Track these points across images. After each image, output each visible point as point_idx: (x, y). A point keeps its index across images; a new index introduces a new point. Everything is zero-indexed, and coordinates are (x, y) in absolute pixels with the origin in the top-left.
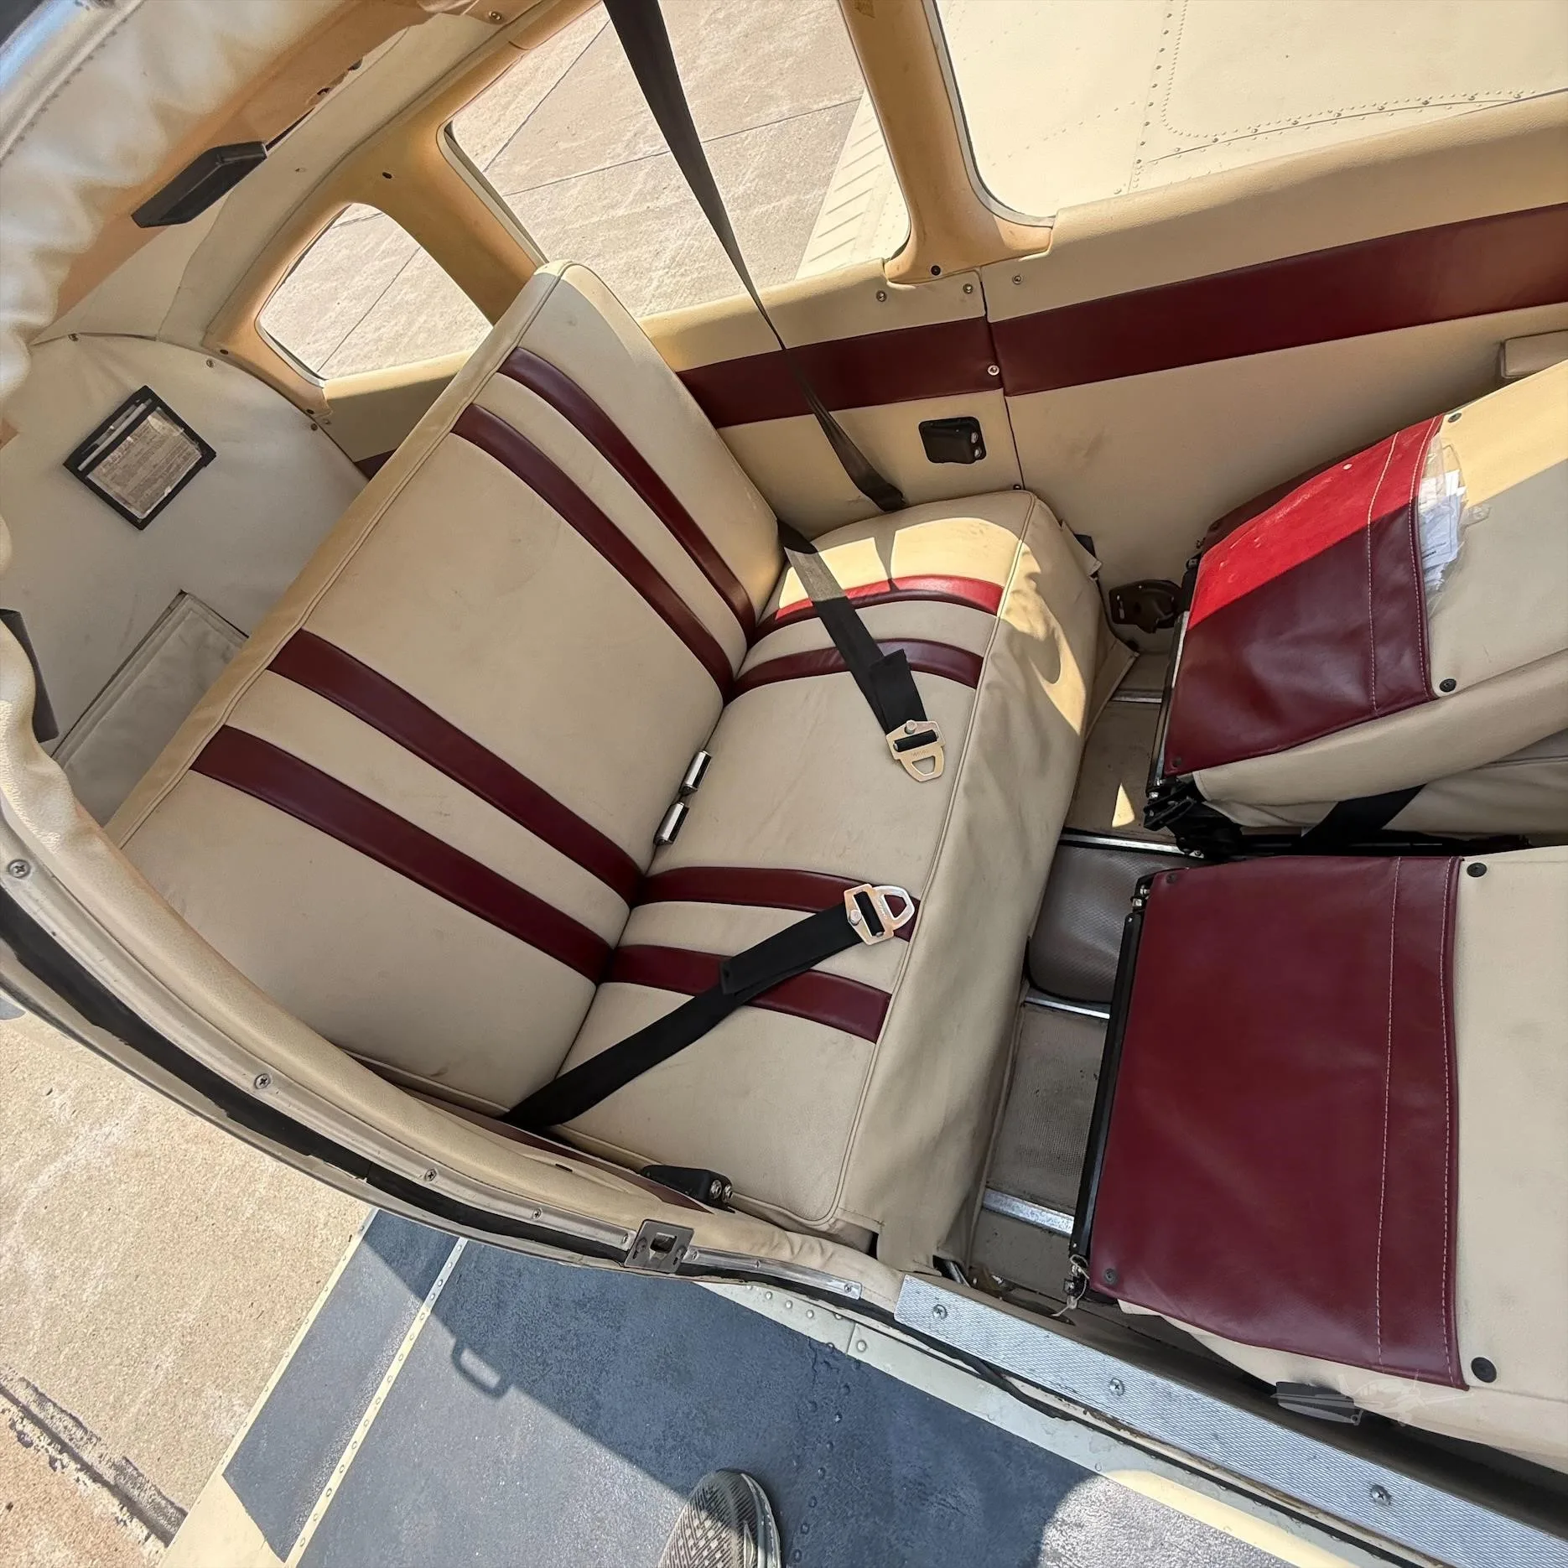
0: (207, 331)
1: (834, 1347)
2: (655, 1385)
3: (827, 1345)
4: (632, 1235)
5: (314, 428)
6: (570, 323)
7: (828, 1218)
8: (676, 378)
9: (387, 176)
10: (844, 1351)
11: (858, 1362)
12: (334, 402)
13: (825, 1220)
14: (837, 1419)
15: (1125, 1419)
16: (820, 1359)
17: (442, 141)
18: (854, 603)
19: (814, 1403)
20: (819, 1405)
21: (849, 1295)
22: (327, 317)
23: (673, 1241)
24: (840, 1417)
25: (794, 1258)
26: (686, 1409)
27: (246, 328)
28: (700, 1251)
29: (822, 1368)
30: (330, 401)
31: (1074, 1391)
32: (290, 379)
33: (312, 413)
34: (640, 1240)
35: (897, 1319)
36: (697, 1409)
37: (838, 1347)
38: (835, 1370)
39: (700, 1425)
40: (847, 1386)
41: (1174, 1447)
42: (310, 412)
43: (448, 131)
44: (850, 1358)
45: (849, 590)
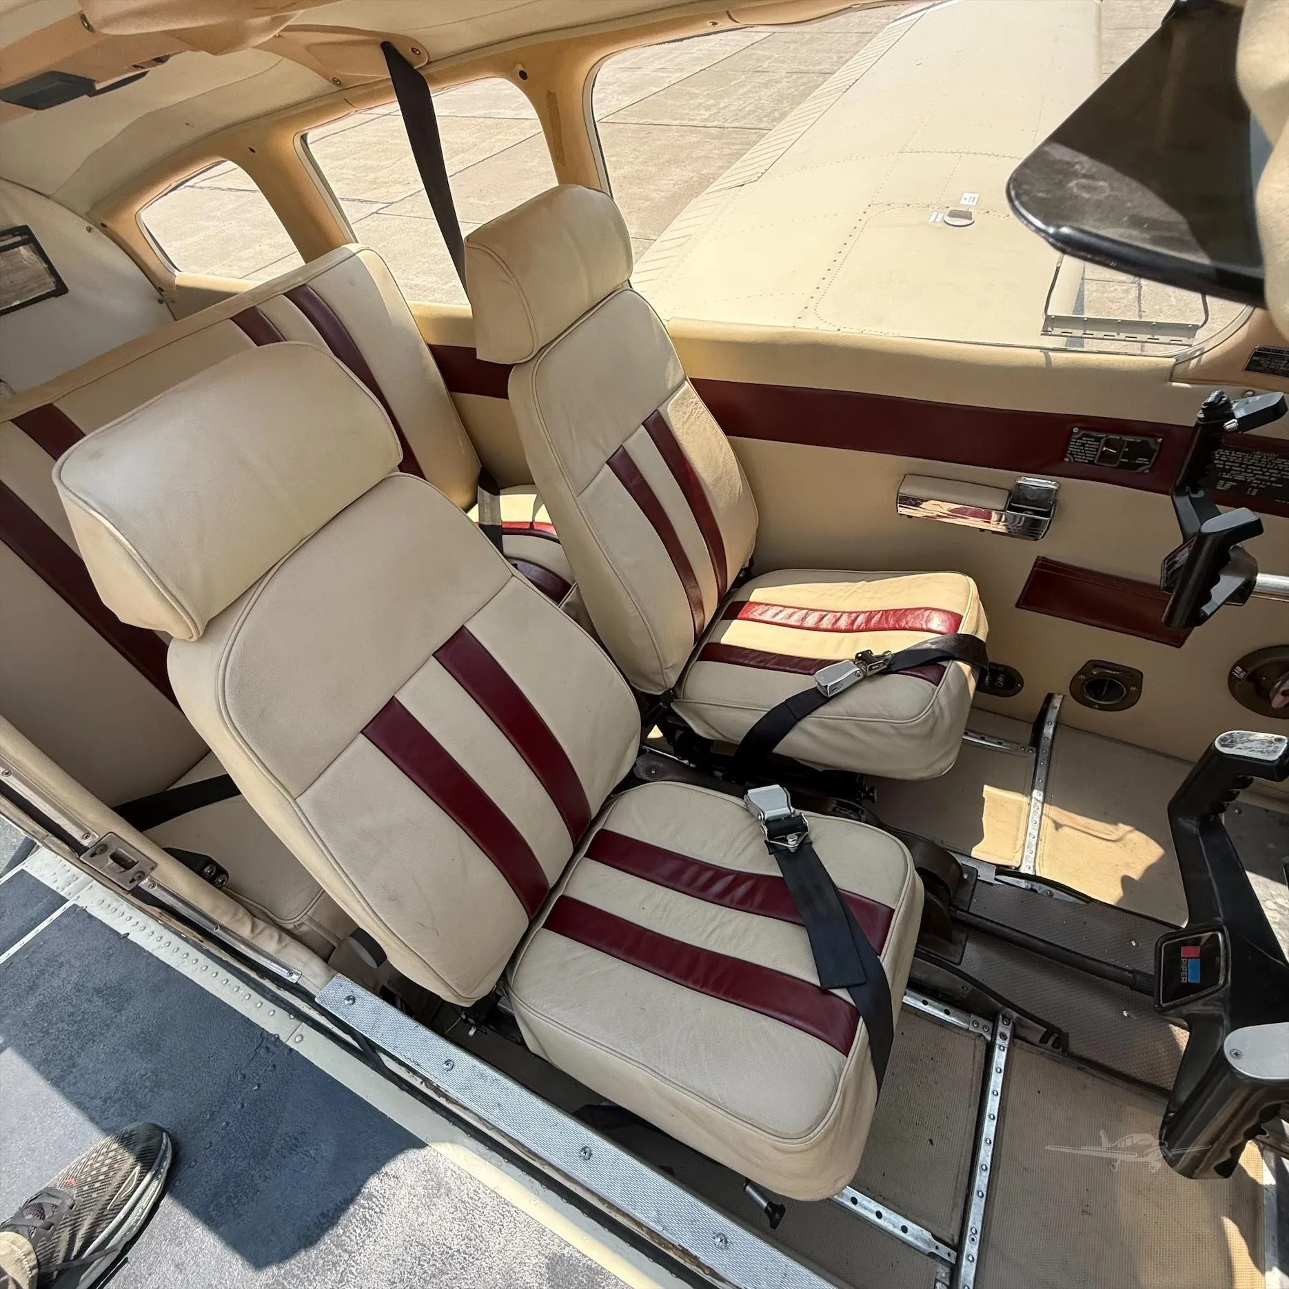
0: (95, 205)
1: (278, 1038)
2: (129, 1052)
3: (274, 1035)
4: (94, 836)
5: (161, 302)
6: (351, 283)
7: (295, 920)
8: (427, 349)
9: (253, 151)
10: (284, 1041)
11: (291, 1050)
12: (181, 288)
13: (293, 921)
14: (256, 1088)
15: (444, 1086)
16: (264, 1045)
17: (298, 143)
18: (505, 531)
19: (244, 1076)
20: (247, 1077)
21: (289, 979)
22: (247, 251)
23: (134, 864)
24: (259, 1087)
25: (253, 938)
26: (143, 1072)
27: (127, 215)
28: (159, 885)
29: (263, 1051)
30: (178, 287)
31: (418, 1065)
32: (152, 262)
33: (162, 290)
34: (100, 845)
35: (316, 1000)
36: (152, 1072)
37: (281, 1038)
38: (271, 1054)
39: (148, 1084)
40: (274, 1066)
41: (471, 1112)
42: (160, 290)
43: (304, 138)
44: (287, 1046)
45: (505, 522)
